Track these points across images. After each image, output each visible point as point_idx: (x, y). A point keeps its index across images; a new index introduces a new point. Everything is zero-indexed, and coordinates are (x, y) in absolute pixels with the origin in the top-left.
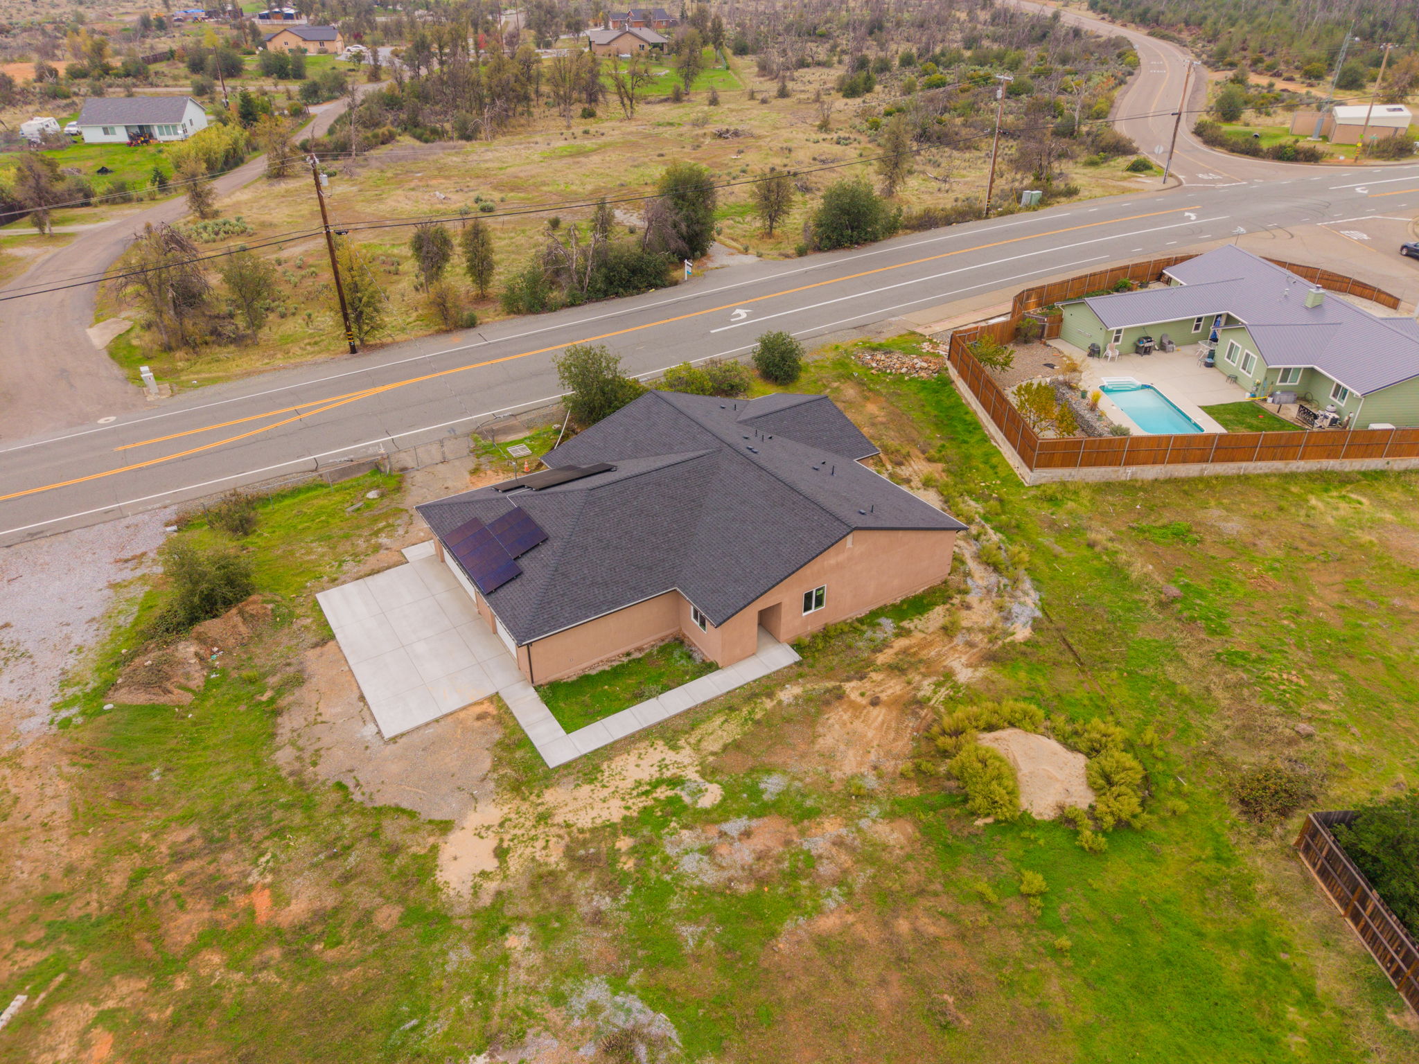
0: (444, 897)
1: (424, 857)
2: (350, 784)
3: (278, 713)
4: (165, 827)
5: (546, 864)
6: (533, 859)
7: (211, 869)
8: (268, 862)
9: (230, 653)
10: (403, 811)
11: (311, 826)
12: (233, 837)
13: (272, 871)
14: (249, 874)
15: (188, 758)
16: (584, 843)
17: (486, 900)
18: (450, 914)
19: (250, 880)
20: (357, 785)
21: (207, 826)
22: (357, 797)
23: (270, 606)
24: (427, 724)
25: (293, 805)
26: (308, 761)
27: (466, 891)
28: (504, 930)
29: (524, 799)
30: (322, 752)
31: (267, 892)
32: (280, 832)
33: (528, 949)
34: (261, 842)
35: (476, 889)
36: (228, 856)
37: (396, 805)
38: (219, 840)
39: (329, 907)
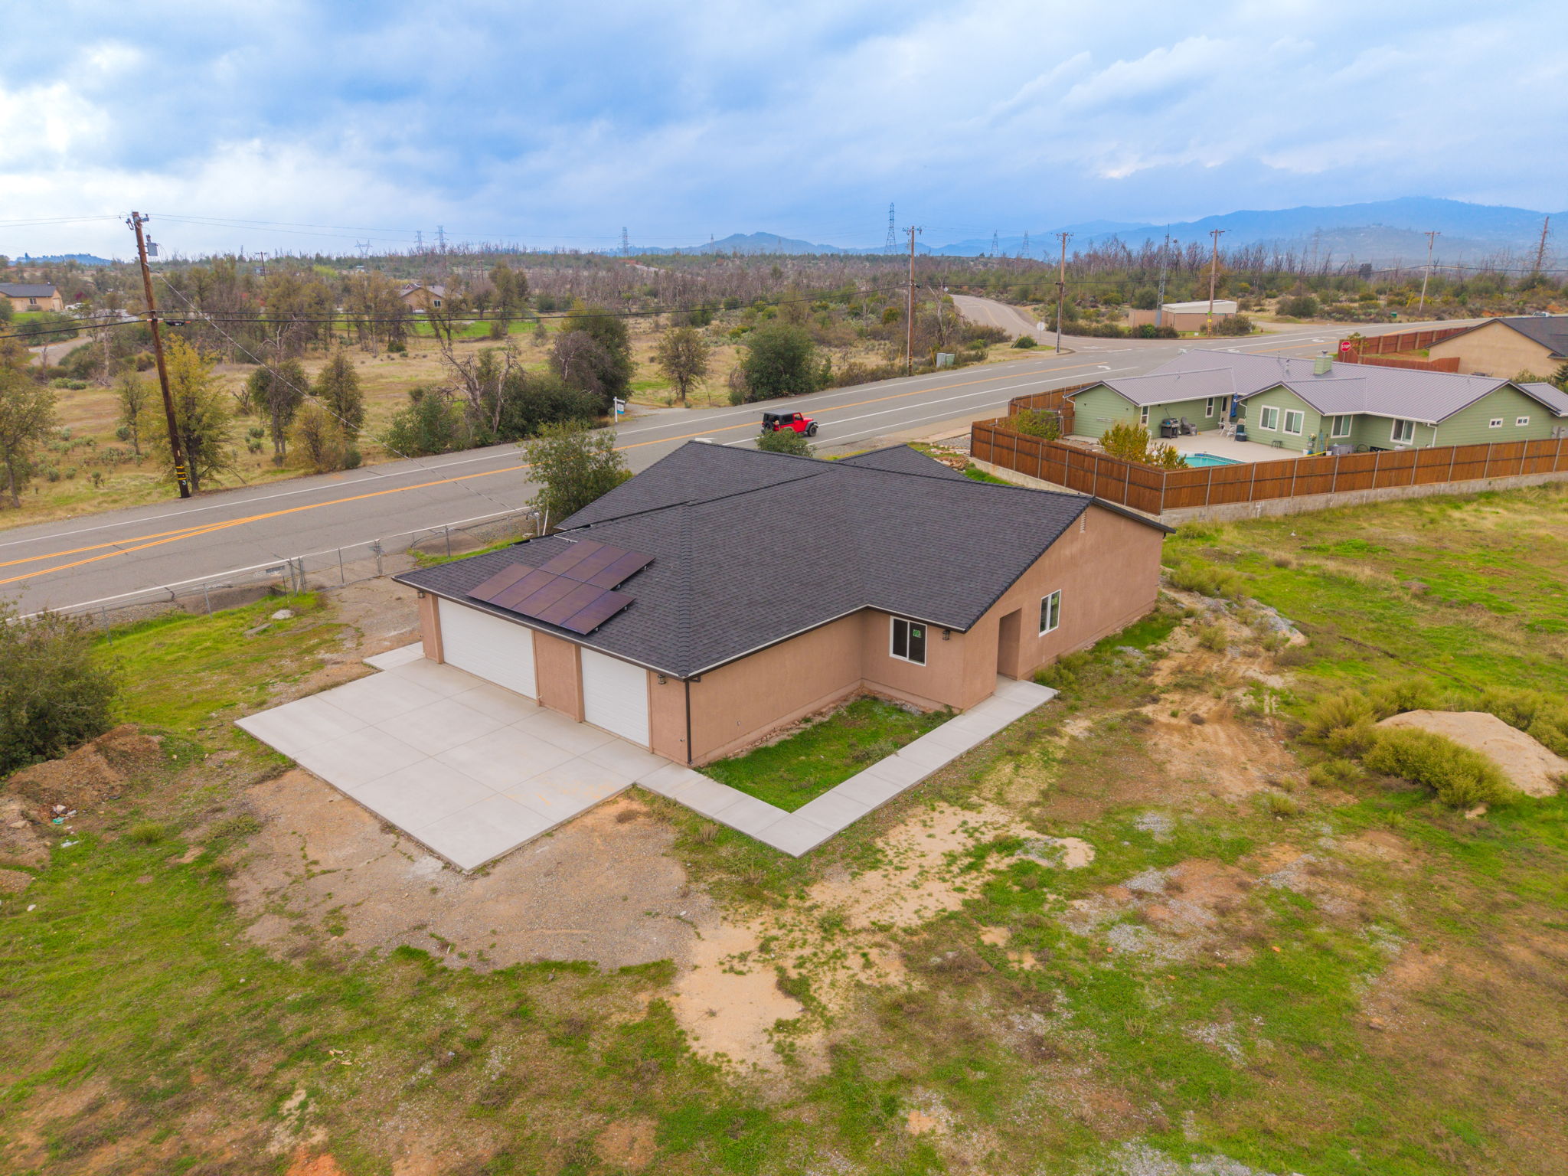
0: (729, 1079)
1: (646, 1026)
2: (431, 948)
3: (225, 873)
4: (21, 1098)
5: (888, 988)
6: (859, 985)
7: (166, 1150)
8: (303, 1105)
9: (91, 811)
10: (561, 966)
11: (378, 1027)
12: (200, 1080)
13: (320, 1119)
14: (268, 1138)
15: (47, 971)
16: (929, 947)
17: (819, 1066)
18: (761, 1106)
19: (274, 1149)
20: (444, 945)
21: (129, 1073)
22: (453, 962)
23: (156, 739)
24: (534, 842)
25: (319, 1001)
26: (321, 928)
27: (766, 1056)
28: (891, 1106)
29: (779, 906)
30: (346, 912)
31: (326, 1161)
32: (309, 1050)
33: (958, 1128)
34: (272, 1075)
35: (788, 1055)
36: (200, 1116)
37: (540, 959)
38: (167, 1094)
39: (488, 1156)
